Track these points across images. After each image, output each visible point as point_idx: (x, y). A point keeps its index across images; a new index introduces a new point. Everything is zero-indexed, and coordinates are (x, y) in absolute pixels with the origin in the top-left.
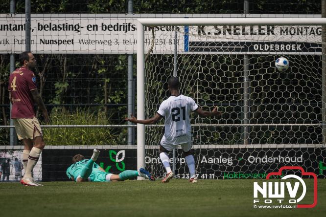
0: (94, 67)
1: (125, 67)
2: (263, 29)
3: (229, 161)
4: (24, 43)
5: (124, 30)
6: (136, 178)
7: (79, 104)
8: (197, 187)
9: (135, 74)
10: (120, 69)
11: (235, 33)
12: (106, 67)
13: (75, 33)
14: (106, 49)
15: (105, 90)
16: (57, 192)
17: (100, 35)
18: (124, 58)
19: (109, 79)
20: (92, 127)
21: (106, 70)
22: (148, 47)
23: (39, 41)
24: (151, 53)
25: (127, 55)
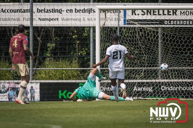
0: (70, 34)
1: (88, 34)
2: (170, 12)
3: (150, 90)
4: (29, 20)
5: (88, 12)
6: (95, 100)
7: (62, 56)
8: (131, 105)
9: (94, 38)
10: (86, 36)
11: (154, 14)
12: (77, 34)
13: (59, 14)
14: (78, 24)
15: (77, 48)
16: (49, 108)
17: (74, 15)
18: (88, 29)
19: (79, 41)
20: (69, 70)
21: (77, 36)
22: (102, 23)
23: (38, 19)
24: (104, 26)
25: (90, 27)
